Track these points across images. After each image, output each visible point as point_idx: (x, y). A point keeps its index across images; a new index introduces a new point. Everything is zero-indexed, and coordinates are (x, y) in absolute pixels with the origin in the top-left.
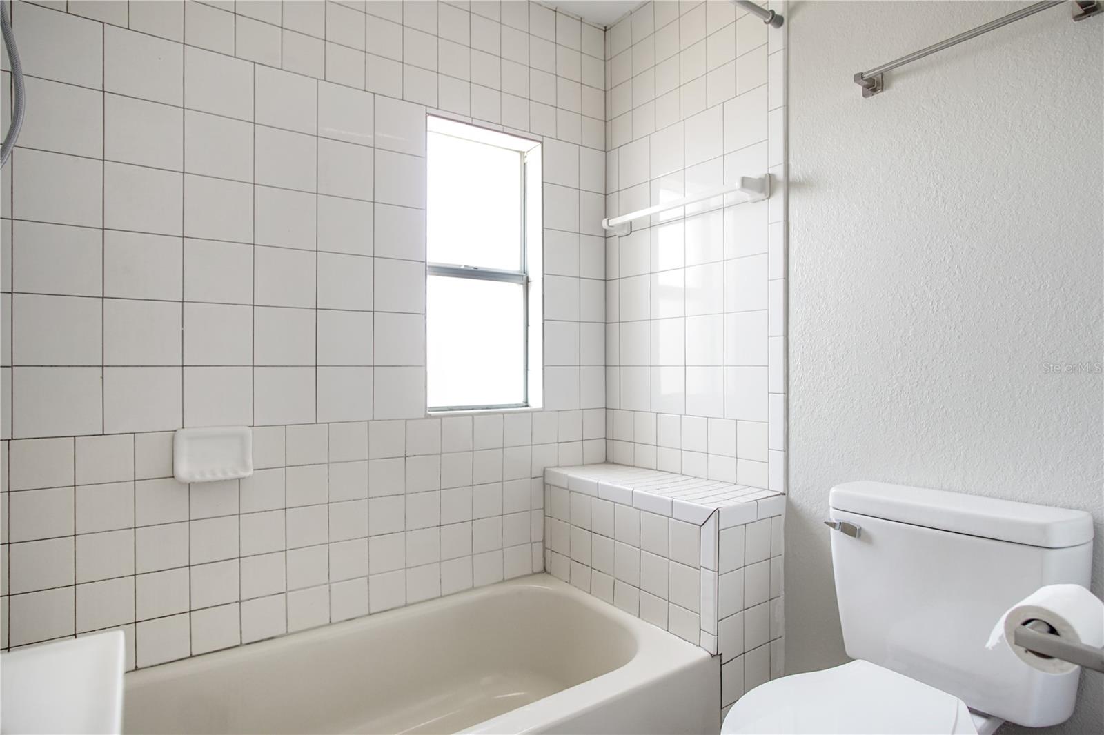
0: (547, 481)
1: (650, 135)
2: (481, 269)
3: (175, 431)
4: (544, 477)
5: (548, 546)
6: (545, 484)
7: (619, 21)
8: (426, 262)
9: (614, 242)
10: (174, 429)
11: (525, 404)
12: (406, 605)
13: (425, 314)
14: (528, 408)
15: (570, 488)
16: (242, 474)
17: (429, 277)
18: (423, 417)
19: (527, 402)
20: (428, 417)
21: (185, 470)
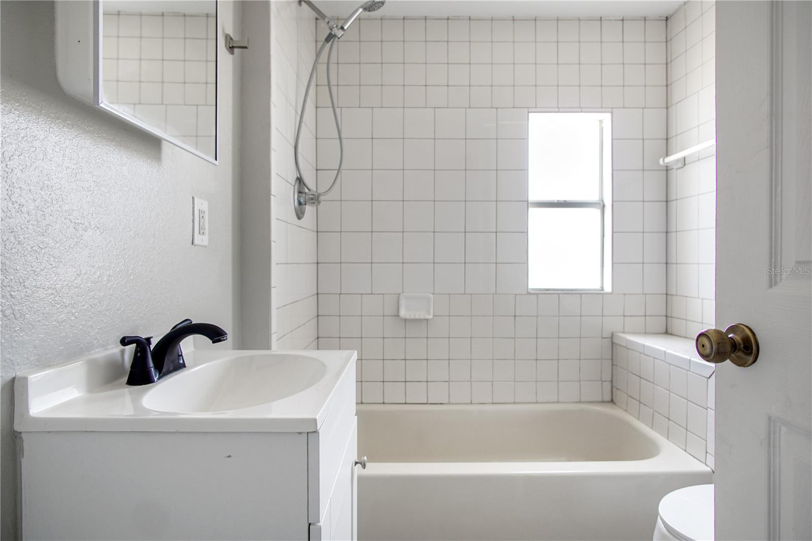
0: (614, 341)
1: (698, 92)
2: (569, 202)
4: (612, 338)
5: (614, 384)
6: (613, 343)
7: (677, 11)
8: (528, 201)
9: (673, 173)
10: (399, 293)
11: (601, 289)
12: (514, 403)
13: (527, 232)
14: (603, 292)
15: (628, 347)
16: (427, 317)
17: (530, 209)
18: (525, 293)
19: (603, 288)
20: (529, 294)
21: (403, 313)
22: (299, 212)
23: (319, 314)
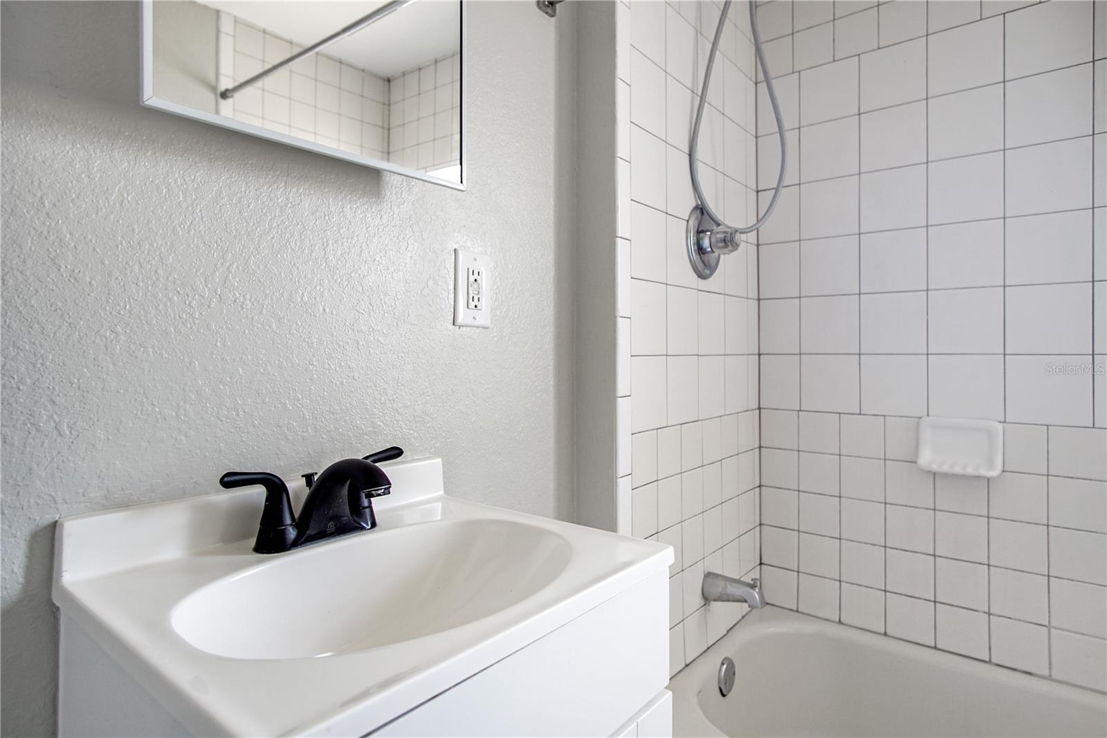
3: (920, 418)
10: (920, 416)
16: (983, 472)
21: (926, 458)
22: (700, 266)
23: (762, 445)
